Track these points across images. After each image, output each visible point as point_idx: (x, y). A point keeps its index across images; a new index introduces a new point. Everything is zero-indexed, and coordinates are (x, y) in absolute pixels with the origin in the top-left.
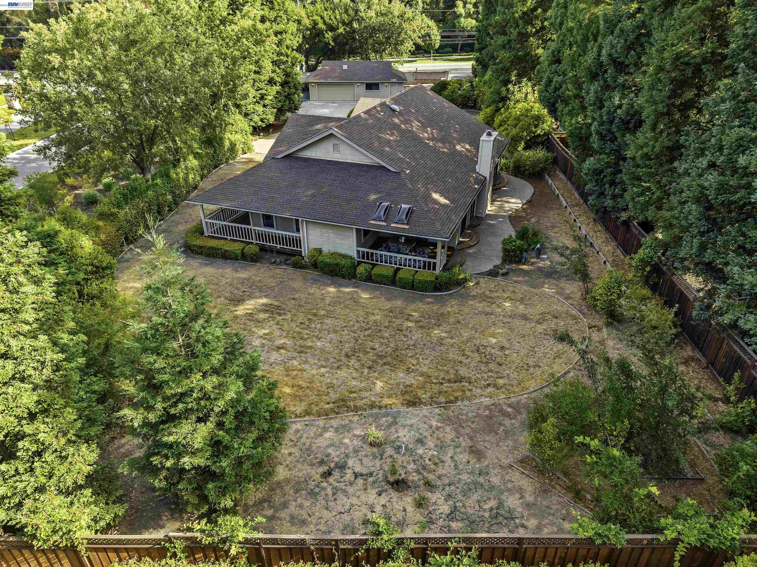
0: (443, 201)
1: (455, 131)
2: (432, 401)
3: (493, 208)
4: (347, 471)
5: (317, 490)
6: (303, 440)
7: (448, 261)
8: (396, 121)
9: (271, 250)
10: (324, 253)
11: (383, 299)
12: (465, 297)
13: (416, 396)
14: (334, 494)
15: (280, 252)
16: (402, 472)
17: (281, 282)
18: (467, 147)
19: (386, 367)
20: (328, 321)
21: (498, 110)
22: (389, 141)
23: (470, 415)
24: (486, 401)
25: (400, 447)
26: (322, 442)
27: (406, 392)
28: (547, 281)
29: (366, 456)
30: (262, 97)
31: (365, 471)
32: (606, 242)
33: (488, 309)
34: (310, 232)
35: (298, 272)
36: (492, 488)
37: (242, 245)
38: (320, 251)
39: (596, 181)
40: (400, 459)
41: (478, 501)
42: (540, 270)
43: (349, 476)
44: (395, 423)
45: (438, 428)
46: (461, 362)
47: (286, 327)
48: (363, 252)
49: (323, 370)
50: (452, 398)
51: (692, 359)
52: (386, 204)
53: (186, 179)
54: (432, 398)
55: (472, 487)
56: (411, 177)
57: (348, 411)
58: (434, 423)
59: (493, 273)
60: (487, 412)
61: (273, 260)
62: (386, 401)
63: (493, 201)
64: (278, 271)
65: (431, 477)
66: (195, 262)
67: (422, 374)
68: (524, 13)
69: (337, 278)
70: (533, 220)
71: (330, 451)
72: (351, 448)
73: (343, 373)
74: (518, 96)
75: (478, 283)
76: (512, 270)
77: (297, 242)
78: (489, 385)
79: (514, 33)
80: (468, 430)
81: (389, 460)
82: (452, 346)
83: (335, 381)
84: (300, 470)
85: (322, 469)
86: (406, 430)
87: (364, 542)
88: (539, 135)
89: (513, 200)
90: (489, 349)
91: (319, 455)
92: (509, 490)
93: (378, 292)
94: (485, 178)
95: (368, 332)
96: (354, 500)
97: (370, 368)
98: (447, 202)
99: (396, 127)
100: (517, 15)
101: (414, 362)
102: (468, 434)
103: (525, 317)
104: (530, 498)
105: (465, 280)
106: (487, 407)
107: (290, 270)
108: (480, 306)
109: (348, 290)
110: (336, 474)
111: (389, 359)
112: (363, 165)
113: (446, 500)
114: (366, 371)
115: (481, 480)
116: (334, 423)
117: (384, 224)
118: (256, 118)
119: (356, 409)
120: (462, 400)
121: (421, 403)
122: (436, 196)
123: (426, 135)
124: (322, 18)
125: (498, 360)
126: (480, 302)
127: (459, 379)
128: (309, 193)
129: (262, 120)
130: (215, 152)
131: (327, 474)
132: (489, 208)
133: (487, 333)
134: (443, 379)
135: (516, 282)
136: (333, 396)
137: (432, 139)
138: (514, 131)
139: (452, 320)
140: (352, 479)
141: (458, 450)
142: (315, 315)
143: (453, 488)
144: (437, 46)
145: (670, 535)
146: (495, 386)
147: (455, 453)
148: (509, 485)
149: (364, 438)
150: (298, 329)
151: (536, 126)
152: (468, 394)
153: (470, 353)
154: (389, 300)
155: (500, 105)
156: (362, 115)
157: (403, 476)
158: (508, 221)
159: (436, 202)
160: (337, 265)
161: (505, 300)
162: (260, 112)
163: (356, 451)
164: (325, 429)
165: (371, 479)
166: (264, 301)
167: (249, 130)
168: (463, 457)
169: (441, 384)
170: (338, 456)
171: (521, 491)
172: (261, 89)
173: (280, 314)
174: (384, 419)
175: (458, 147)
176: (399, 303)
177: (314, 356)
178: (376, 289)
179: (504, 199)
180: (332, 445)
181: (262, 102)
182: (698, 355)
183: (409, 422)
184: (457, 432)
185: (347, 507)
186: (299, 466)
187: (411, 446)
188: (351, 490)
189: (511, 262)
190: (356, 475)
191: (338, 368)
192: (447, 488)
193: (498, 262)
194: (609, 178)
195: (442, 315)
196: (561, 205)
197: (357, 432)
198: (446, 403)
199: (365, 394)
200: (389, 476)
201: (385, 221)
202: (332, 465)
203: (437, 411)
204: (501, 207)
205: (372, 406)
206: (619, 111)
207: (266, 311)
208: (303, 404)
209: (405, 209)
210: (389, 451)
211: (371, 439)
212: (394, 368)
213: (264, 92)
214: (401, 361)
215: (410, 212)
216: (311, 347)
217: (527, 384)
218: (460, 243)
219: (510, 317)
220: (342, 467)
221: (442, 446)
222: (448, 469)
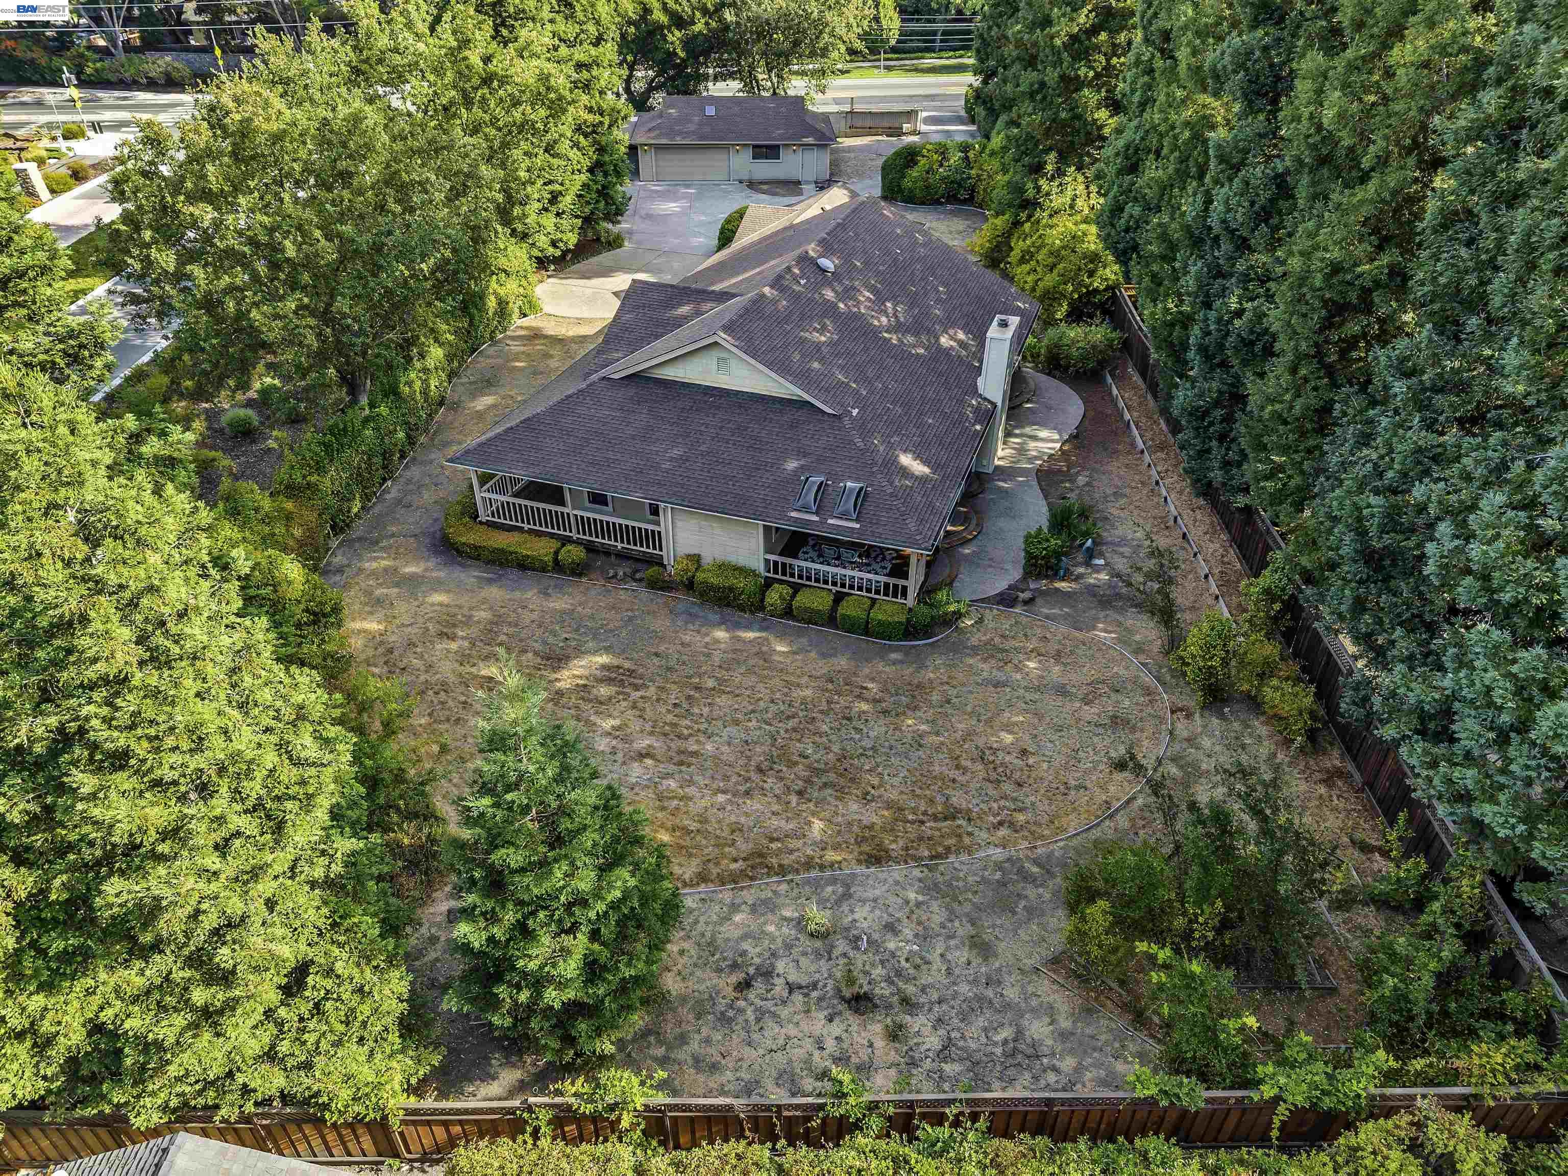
0: (919, 468)
1: (939, 301)
2: (908, 857)
3: (1008, 452)
4: (776, 981)
5: (731, 1013)
6: (700, 927)
7: (927, 575)
8: (829, 294)
9: (607, 552)
10: (704, 561)
11: (813, 654)
12: (958, 648)
13: (880, 847)
14: (758, 1020)
15: (623, 556)
16: (863, 981)
17: (631, 619)
18: (961, 335)
19: (830, 791)
20: (722, 701)
21: (1017, 224)
22: (818, 346)
23: (970, 879)
24: (997, 854)
25: (858, 938)
26: (729, 931)
27: (864, 839)
28: (1102, 615)
29: (805, 954)
30: (554, 198)
31: (804, 980)
32: (1212, 533)
33: (1000, 676)
34: (679, 524)
35: (661, 597)
36: (1007, 1006)
37: (555, 544)
38: (696, 559)
40: (860, 959)
41: (985, 1030)
42: (1092, 591)
43: (779, 988)
44: (847, 895)
45: (918, 904)
46: (954, 781)
47: (649, 713)
48: (776, 563)
49: (721, 798)
50: (940, 849)
51: (1340, 773)
52: (817, 479)
53: (425, 392)
54: (907, 849)
55: (976, 1005)
56: (862, 426)
57: (768, 874)
58: (912, 896)
60: (998, 875)
61: (611, 574)
62: (831, 856)
63: (1008, 434)
64: (623, 595)
65: (910, 989)
66: (470, 576)
67: (889, 805)
68: (1074, 38)
69: (729, 610)
70: (1081, 480)
71: (745, 946)
72: (779, 940)
73: (754, 805)
74: (1058, 201)
75: (980, 621)
76: (1043, 593)
77: (655, 538)
78: (1001, 823)
79: (1052, 76)
80: (967, 908)
81: (842, 961)
82: (938, 749)
83: (743, 820)
84: (700, 981)
85: (734, 979)
86: (867, 908)
88: (1096, 291)
89: (1044, 434)
90: (1001, 754)
91: (729, 954)
92: (1033, 1010)
93: (804, 641)
94: (995, 405)
95: (791, 724)
96: (792, 1030)
97: (800, 793)
98: (926, 470)
99: (830, 310)
100: (1058, 42)
101: (876, 782)
102: (967, 915)
103: (1062, 691)
104: (1065, 1024)
105: (958, 615)
106: (999, 866)
107: (644, 593)
108: (986, 669)
109: (750, 635)
110: (759, 986)
111: (832, 776)
112: (774, 399)
113: (934, 1028)
114: (794, 799)
115: (990, 993)
116: (749, 896)
117: (815, 518)
119: (782, 870)
120: (957, 852)
121: (889, 858)
122: (906, 460)
123: (884, 320)
125: (1017, 775)
126: (985, 660)
127: (951, 814)
128: (676, 452)
130: (471, 324)
131: (745, 985)
132: (1000, 453)
133: (997, 723)
134: (925, 813)
135: (1047, 617)
136: (744, 847)
137: (898, 328)
138: (1050, 280)
139: (935, 697)
140: (785, 994)
141: (952, 943)
142: (697, 688)
143: (945, 1007)
144: (893, 42)
145: (1268, 1091)
146: (1011, 824)
147: (948, 948)
148: (1034, 1003)
149: (800, 923)
150: (670, 718)
151: (1091, 274)
152: (967, 840)
153: (968, 764)
154: (824, 656)
155: (1023, 216)
156: (767, 290)
157: (866, 988)
158: (1035, 483)
159: (905, 472)
160: (731, 589)
161: (1029, 654)
163: (788, 947)
164: (734, 908)
165: (815, 994)
166: (603, 659)
168: (961, 955)
169: (922, 822)
170: (759, 955)
171: (1051, 1011)
172: (550, 182)
173: (637, 688)
174: (829, 889)
175: (944, 341)
176: (842, 662)
177: (702, 769)
178: (800, 633)
179: (1028, 430)
180: (747, 936)
181: (554, 209)
182: (1350, 767)
183: (870, 894)
184: (952, 912)
185: (781, 1042)
186: (699, 973)
187: (876, 936)
188: (784, 1012)
189: (1039, 577)
190: (792, 988)
191: (747, 793)
192: (936, 1008)
193: (1015, 574)
195: (919, 686)
196: (1133, 444)
197: (787, 913)
198: (932, 858)
199: (794, 844)
200: (844, 989)
201: (817, 513)
202: (751, 971)
203: (916, 873)
204: (1021, 450)
205: (808, 865)
206: (1237, 323)
207: (609, 681)
208: (695, 862)
209: (852, 490)
210: (841, 946)
211: (812, 927)
212: (841, 793)
213: (557, 187)
214: (852, 780)
215: (862, 496)
216: (695, 754)
217: (1064, 821)
218: (948, 533)
219: (1038, 689)
220: (767, 974)
221: (925, 937)
222: (935, 975)
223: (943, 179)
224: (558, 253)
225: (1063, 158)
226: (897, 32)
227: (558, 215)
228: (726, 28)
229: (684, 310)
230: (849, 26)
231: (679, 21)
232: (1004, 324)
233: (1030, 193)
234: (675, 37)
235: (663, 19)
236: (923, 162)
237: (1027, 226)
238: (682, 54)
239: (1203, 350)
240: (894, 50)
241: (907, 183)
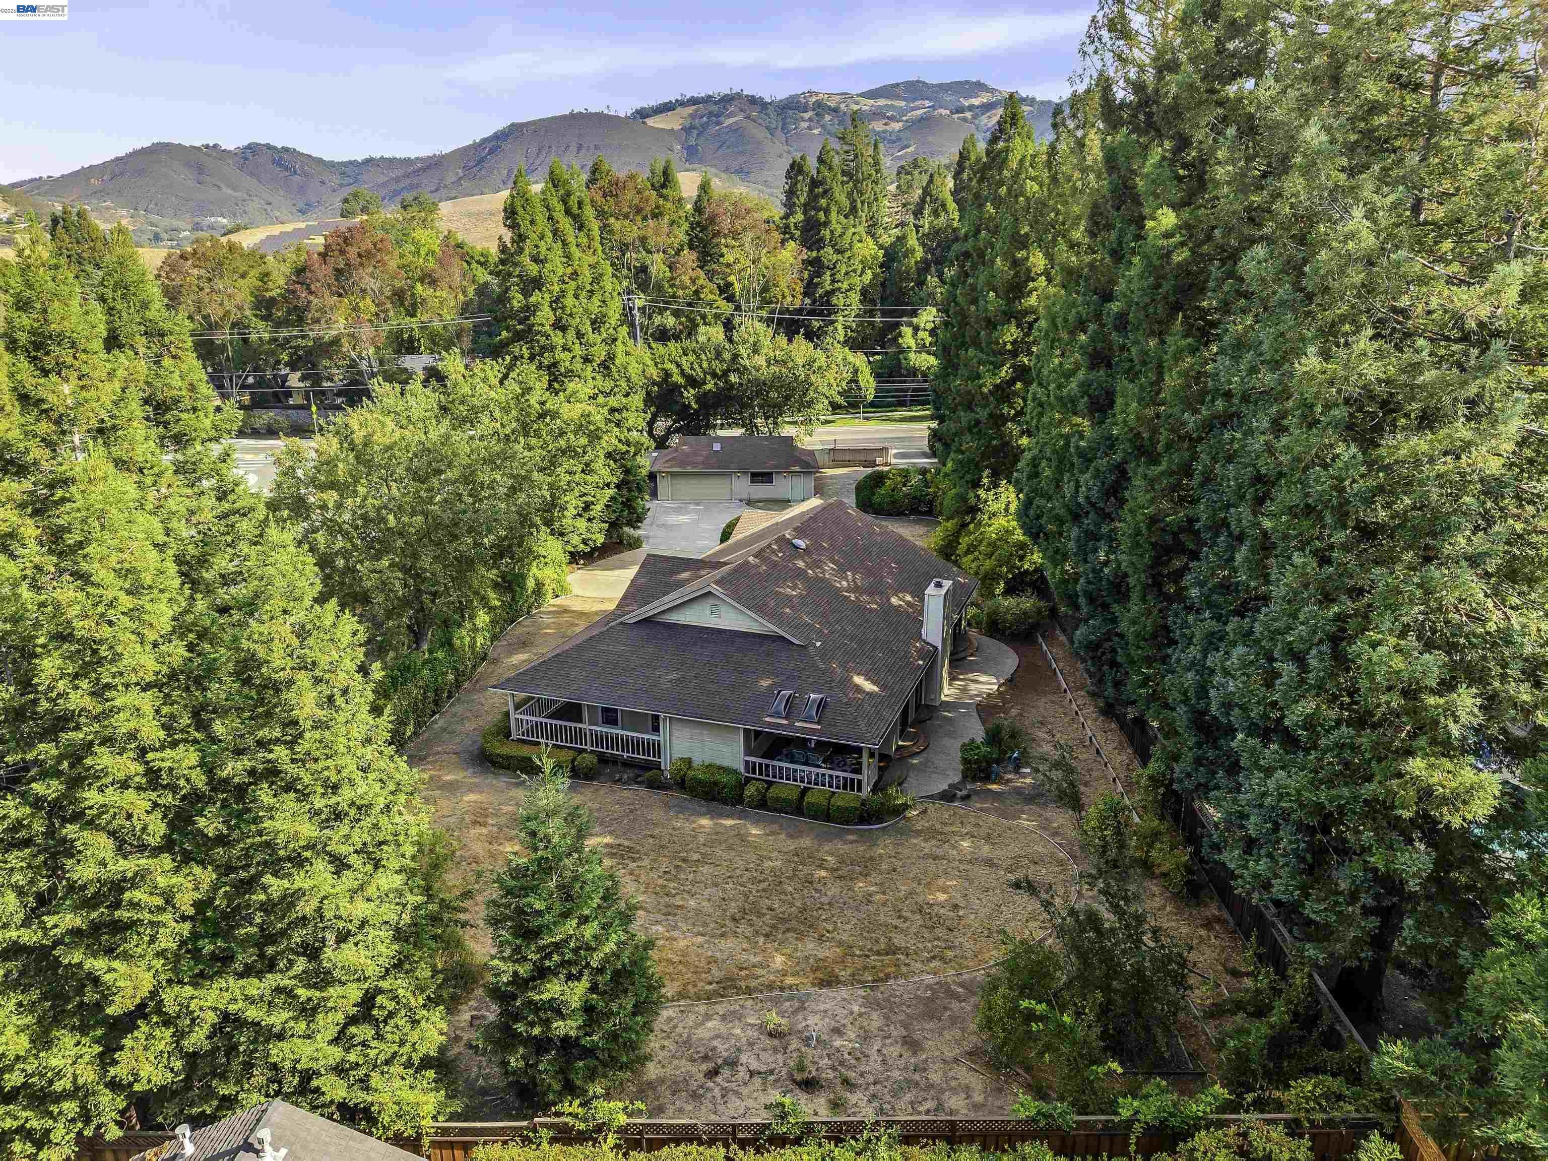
0: (869, 686)
1: (891, 573)
2: (855, 980)
3: (953, 691)
4: (740, 1068)
5: (701, 1091)
6: (679, 1030)
7: (880, 778)
8: (801, 564)
9: (614, 761)
10: (695, 765)
11: (783, 836)
12: (905, 833)
13: (832, 974)
14: (723, 1096)
15: (628, 764)
16: (813, 1069)
17: (631, 811)
18: (909, 598)
19: (790, 935)
20: (705, 869)
21: (964, 525)
22: (790, 598)
23: (905, 996)
24: (929, 979)
25: (810, 1038)
26: (702, 1033)
27: (818, 969)
28: (1026, 808)
29: (764, 1050)
30: (587, 507)
31: (763, 1068)
32: (1120, 748)
33: (939, 852)
34: (676, 733)
35: (656, 797)
36: (931, 1086)
37: (571, 753)
38: (689, 762)
39: (1093, 658)
40: (810, 1053)
41: (912, 1103)
42: (1018, 791)
43: (742, 1074)
44: (802, 1008)
45: (860, 1015)
46: (896, 927)
47: (643, 878)
48: (754, 764)
49: (700, 939)
50: (881, 975)
51: (1218, 920)
52: (786, 693)
53: (473, 646)
54: (853, 975)
55: (904, 1085)
56: (823, 653)
57: (737, 994)
58: (856, 1009)
59: (947, 796)
60: (929, 993)
61: (617, 776)
62: (789, 980)
63: (953, 678)
64: (626, 794)
65: (851, 1075)
66: (502, 781)
67: (840, 944)
68: (996, 387)
69: (714, 804)
70: (1014, 712)
71: (715, 1043)
72: (744, 1040)
73: (728, 944)
74: (994, 507)
75: (925, 811)
76: (976, 792)
77: (656, 749)
78: (933, 958)
79: (982, 414)
80: (902, 1017)
81: (795, 1055)
82: (884, 904)
83: (718, 955)
84: (677, 1068)
85: (704, 1067)
86: (818, 1017)
87: (767, 1126)
88: (1027, 571)
89: (984, 678)
90: (936, 908)
91: (702, 1049)
92: (952, 1089)
93: (775, 827)
94: (936, 648)
95: (764, 885)
96: (750, 1103)
97: (767, 936)
98: (876, 689)
99: (801, 573)
100: (985, 390)
101: (830, 928)
102: (901, 1021)
103: (990, 863)
104: (978, 1098)
105: (906, 807)
106: (929, 987)
107: (643, 791)
108: (928, 847)
109: (730, 822)
110: (726, 1072)
111: (794, 923)
112: (754, 635)
113: (869, 1101)
114: (761, 940)
115: (917, 1077)
116: (721, 1009)
117: (785, 722)
118: (576, 540)
119: (749, 991)
120: (896, 978)
121: (838, 982)
122: (858, 680)
123: (845, 583)
124: (679, 366)
125: (948, 923)
126: (926, 840)
127: (892, 950)
128: (674, 676)
129: (584, 542)
130: (513, 599)
131: (713, 1073)
132: (946, 691)
133: (934, 887)
134: (870, 950)
135: (981, 810)
136: (717, 973)
137: (856, 589)
138: (988, 564)
139: (884, 867)
140: (747, 1077)
141: (888, 1041)
142: (684, 860)
143: (879, 1087)
144: (870, 398)
145: (1125, 1113)
146: (942, 959)
147: (884, 1045)
148: (954, 1083)
149: (761, 1028)
150: (660, 881)
151: (1022, 558)
152: (904, 969)
153: (909, 914)
154: (790, 836)
155: (968, 519)
156: (751, 559)
157: (814, 1073)
158: (975, 714)
159: (858, 689)
160: (716, 783)
161: (963, 837)
162: (583, 530)
163: (751, 1044)
164: (708, 1017)
165: (772, 1078)
166: (608, 840)
167: (565, 558)
168: (893, 1051)
169: (867, 956)
170: (727, 1050)
171: (967, 1091)
172: (585, 495)
173: (634, 860)
174: (788, 1004)
175: (894, 601)
176: (806, 842)
177: (686, 919)
178: (773, 821)
179: (970, 676)
180: (717, 1036)
181: (586, 515)
182: (1226, 915)
183: (822, 1007)
184: (887, 1018)
185: (742, 1111)
186: (676, 1062)
187: (824, 1037)
188: (745, 1091)
189: (974, 779)
190: (752, 1074)
191: (722, 935)
192: (872, 1087)
193: (956, 778)
194: (1108, 656)
195: (872, 859)
196: (1059, 686)
197: (751, 1020)
198: (874, 981)
199: (759, 972)
200: (795, 1073)
201: (786, 718)
202: (720, 1061)
203: (861, 992)
204: (964, 690)
205: (770, 987)
206: (1106, 570)
207: (612, 855)
208: (676, 984)
209: (815, 700)
210: (794, 1044)
211: (771, 1026)
212: (801, 936)
213: (590, 499)
214: (811, 926)
215: (822, 705)
216: (680, 907)
217: (987, 956)
218: (899, 748)
219: (970, 862)
220: (732, 1063)
221: (866, 1037)
222: (873, 1064)
223: (906, 495)
224: (587, 549)
225: (996, 475)
226: (873, 391)
227: (589, 520)
228: (732, 386)
229: (685, 575)
230: (830, 385)
231: (692, 382)
232: (939, 585)
233: (972, 501)
234: (690, 394)
235: (681, 380)
236: (888, 482)
237: (972, 526)
238: (695, 406)
239: (1086, 593)
240: (872, 405)
241: (876, 499)
